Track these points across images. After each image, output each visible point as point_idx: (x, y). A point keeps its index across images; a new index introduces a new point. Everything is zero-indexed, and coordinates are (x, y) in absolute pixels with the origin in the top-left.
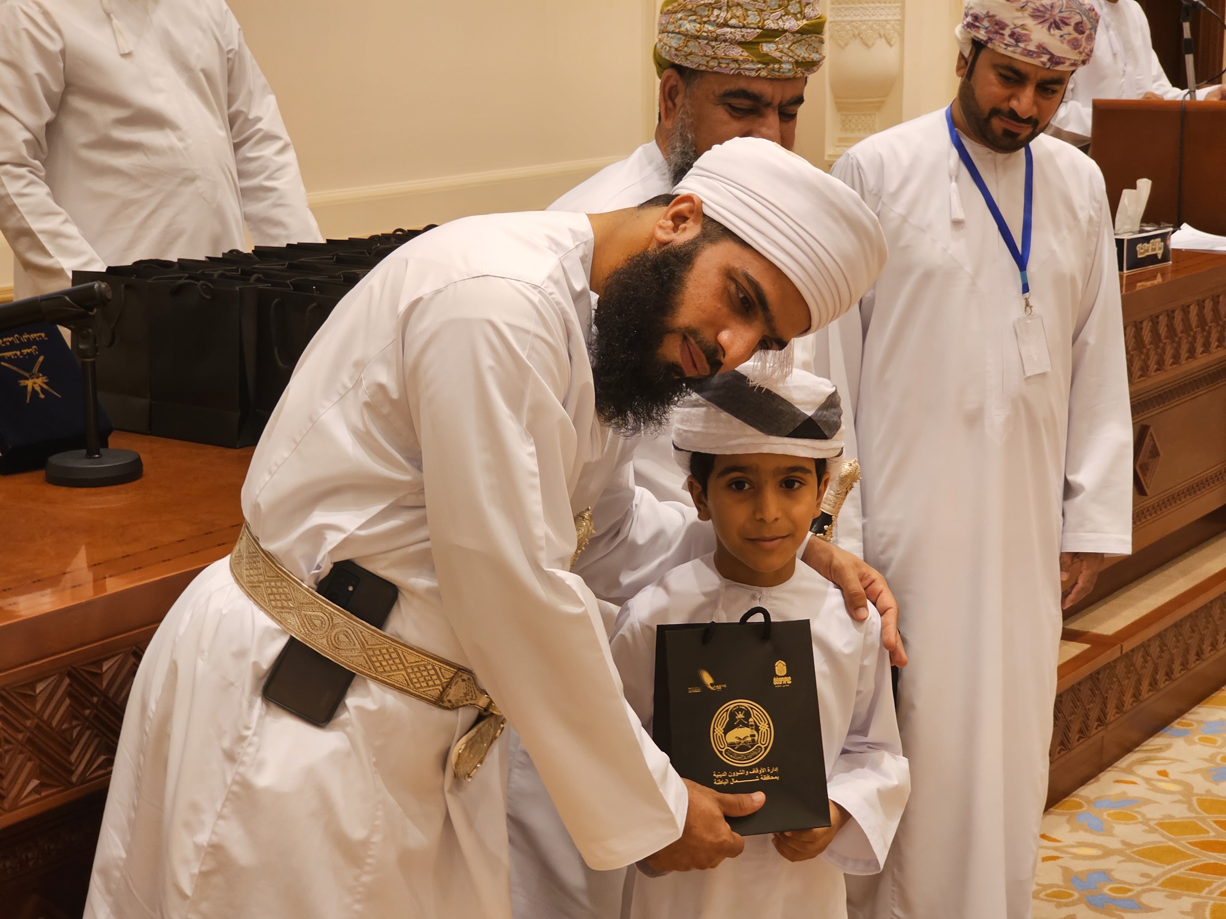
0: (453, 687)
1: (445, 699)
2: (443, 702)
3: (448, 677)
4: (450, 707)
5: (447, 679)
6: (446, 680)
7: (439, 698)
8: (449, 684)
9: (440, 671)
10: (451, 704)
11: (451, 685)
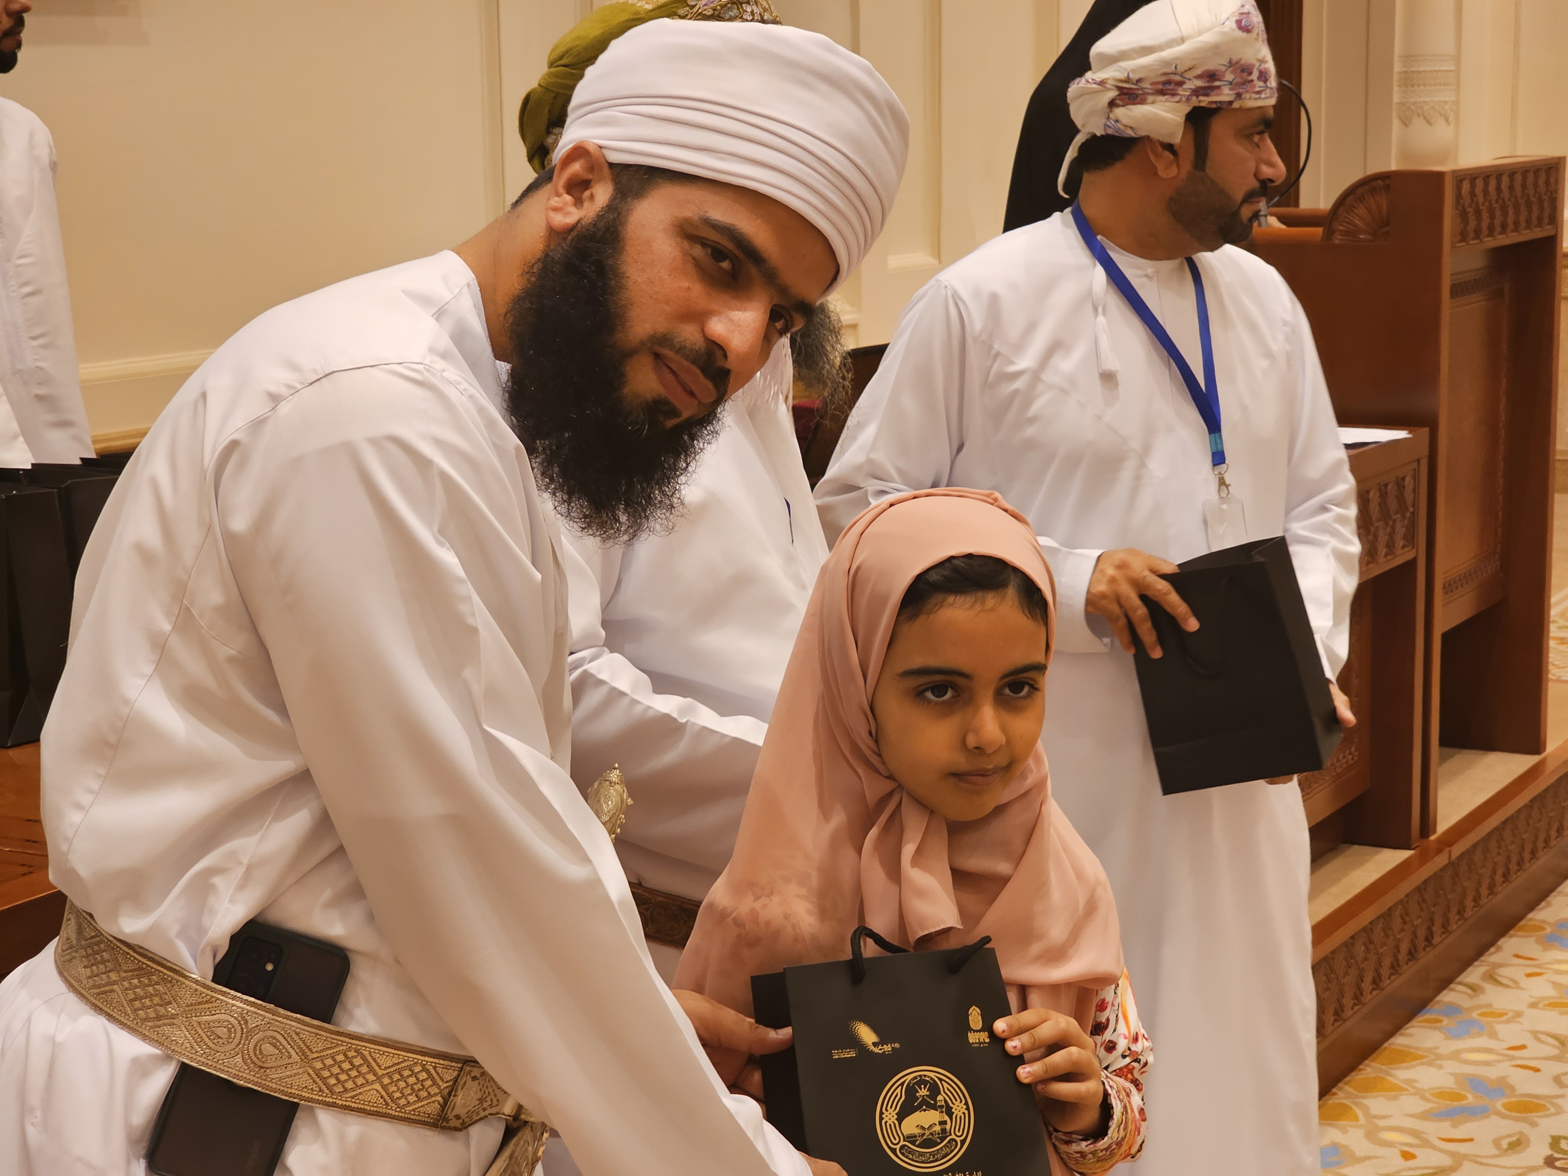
0: (460, 1094)
1: (451, 1116)
2: (447, 1120)
3: (449, 1079)
4: (460, 1126)
5: (447, 1082)
6: (446, 1085)
7: (441, 1116)
8: (453, 1090)
9: (436, 1072)
10: (461, 1121)
11: (456, 1091)
